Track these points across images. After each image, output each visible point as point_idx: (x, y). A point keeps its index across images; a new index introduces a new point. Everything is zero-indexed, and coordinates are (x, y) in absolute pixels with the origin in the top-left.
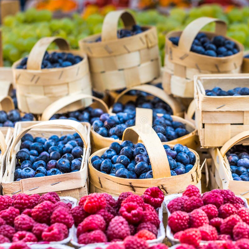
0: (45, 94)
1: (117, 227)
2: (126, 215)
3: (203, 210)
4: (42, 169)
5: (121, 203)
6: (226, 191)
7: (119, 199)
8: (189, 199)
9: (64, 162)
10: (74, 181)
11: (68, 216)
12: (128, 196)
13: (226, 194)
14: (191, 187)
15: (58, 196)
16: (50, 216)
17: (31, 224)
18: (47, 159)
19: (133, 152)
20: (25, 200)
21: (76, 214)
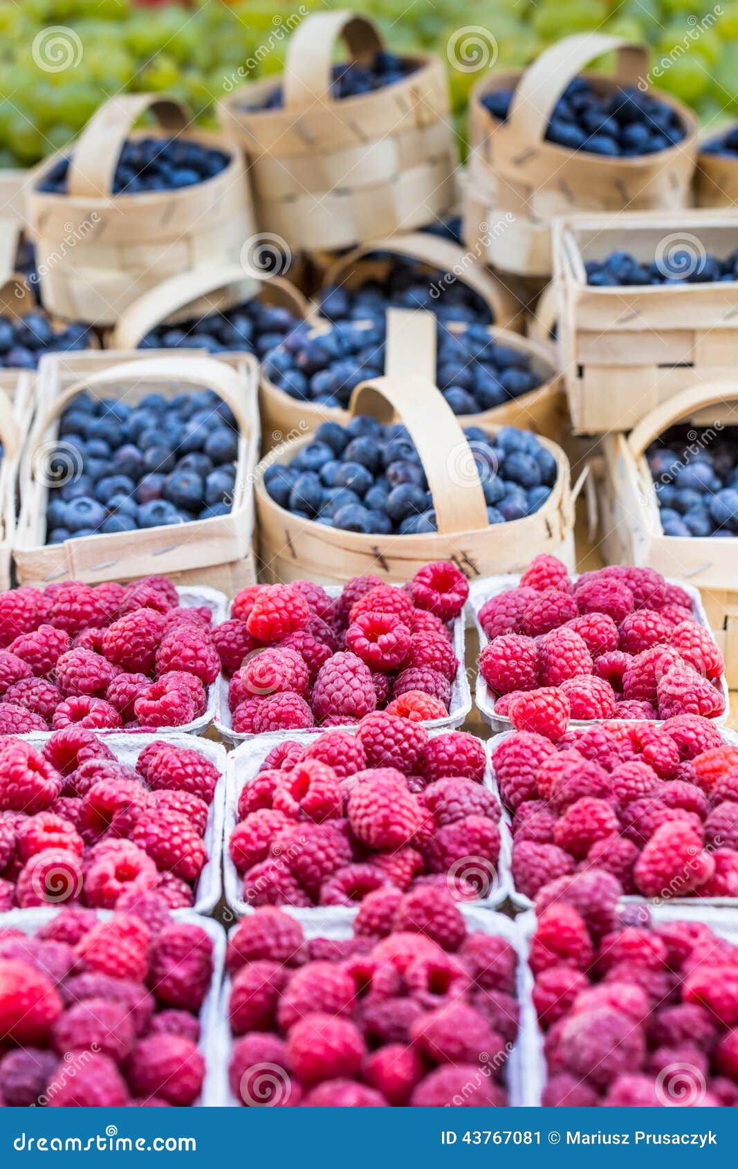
0: (124, 267)
1: (341, 682)
2: (362, 647)
3: (577, 630)
4: (124, 501)
5: (350, 608)
6: (642, 571)
7: (343, 597)
8: (539, 597)
9: (187, 481)
10: (216, 543)
11: (202, 653)
12: (367, 590)
13: (640, 580)
14: (544, 560)
15: (171, 588)
16: (154, 652)
17: (103, 675)
18: (137, 472)
19: (380, 454)
20: (83, 604)
21: (225, 644)
